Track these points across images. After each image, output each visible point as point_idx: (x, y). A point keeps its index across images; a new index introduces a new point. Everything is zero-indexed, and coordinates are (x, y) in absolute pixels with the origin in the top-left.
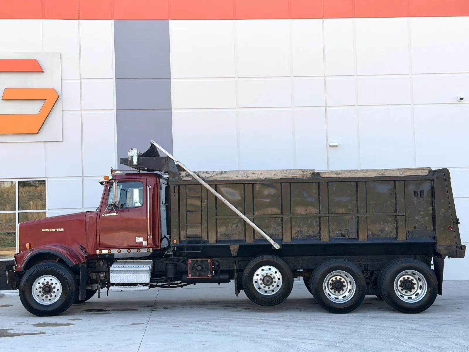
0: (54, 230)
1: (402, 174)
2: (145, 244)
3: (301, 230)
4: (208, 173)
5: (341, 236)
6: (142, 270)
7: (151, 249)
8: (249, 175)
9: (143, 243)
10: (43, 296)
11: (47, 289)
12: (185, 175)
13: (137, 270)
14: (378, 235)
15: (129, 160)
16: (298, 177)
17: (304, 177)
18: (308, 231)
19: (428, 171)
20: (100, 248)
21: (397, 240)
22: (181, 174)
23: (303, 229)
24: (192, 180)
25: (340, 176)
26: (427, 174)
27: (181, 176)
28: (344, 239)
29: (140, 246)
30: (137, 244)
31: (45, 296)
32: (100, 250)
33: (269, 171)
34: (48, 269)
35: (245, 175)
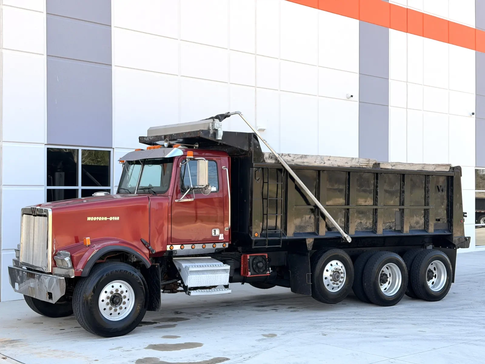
0: (106, 219)
1: (435, 169)
2: (221, 237)
3: (361, 222)
4: (290, 156)
5: (389, 228)
6: (219, 270)
7: (227, 244)
8: (325, 161)
9: (219, 236)
10: (111, 309)
11: (116, 300)
12: (268, 157)
13: (213, 270)
14: (414, 228)
15: (211, 133)
16: (363, 167)
17: (368, 167)
18: (366, 223)
19: (449, 168)
20: (171, 243)
21: (427, 232)
22: (265, 155)
24: (275, 163)
25: (393, 168)
26: (448, 170)
27: (264, 157)
28: (392, 231)
29: (215, 240)
30: (213, 238)
31: (113, 308)
32: (172, 245)
33: (342, 159)
34: (120, 272)
35: (322, 161)
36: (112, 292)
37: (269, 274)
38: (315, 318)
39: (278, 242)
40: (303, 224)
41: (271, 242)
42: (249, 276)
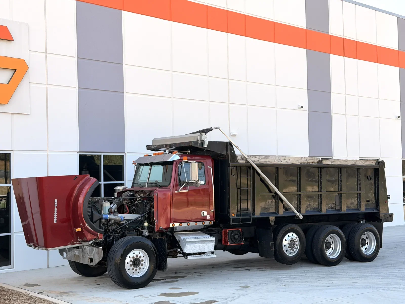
1: (364, 163)
2: (208, 217)
3: (310, 204)
4: (256, 158)
5: (331, 208)
6: (207, 241)
7: (213, 222)
8: (282, 160)
9: (206, 216)
10: (133, 269)
11: (136, 262)
12: (241, 159)
13: (203, 241)
14: (350, 207)
15: (200, 143)
16: (310, 163)
17: (314, 163)
18: (314, 205)
19: (375, 162)
20: (173, 222)
21: (360, 211)
22: (238, 157)
23: (311, 203)
24: (245, 163)
25: (333, 163)
26: (374, 164)
27: (238, 159)
28: (333, 210)
29: (204, 219)
30: (202, 218)
31: (135, 269)
32: (173, 223)
33: (294, 158)
34: (139, 243)
35: (279, 160)
36: (133, 257)
37: (243, 243)
38: (277, 275)
39: (248, 220)
40: (267, 207)
41: (244, 220)
42: (228, 245)
